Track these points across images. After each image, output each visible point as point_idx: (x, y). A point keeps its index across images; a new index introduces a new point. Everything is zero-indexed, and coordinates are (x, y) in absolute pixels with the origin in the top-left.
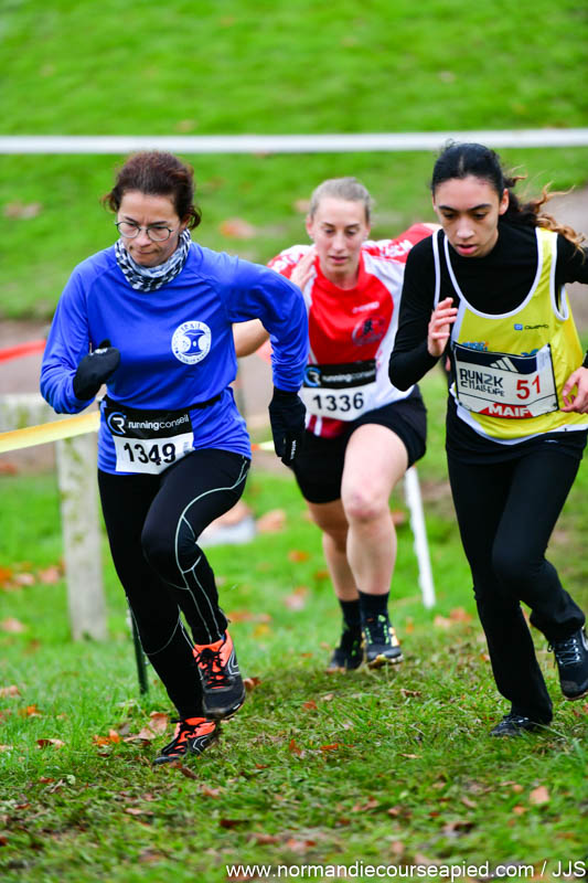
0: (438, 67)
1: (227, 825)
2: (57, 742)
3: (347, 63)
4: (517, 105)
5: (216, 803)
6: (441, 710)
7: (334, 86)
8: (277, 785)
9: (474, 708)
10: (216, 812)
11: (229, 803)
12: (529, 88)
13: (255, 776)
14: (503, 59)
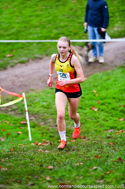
0: (36, 27)
3: (17, 25)
4: (52, 35)
6: (30, 161)
7: (14, 30)
9: (37, 161)
12: (55, 32)
14: (49, 25)
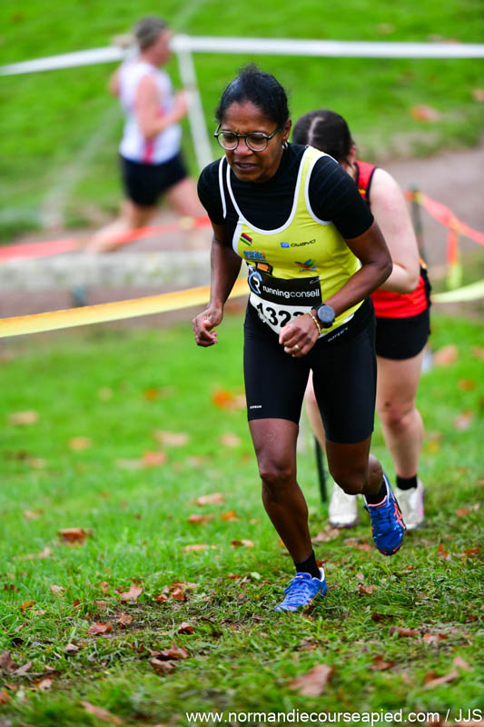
1: (377, 618)
2: (247, 543)
5: (368, 600)
8: (423, 584)
10: (369, 607)
11: (380, 599)
13: (406, 575)
